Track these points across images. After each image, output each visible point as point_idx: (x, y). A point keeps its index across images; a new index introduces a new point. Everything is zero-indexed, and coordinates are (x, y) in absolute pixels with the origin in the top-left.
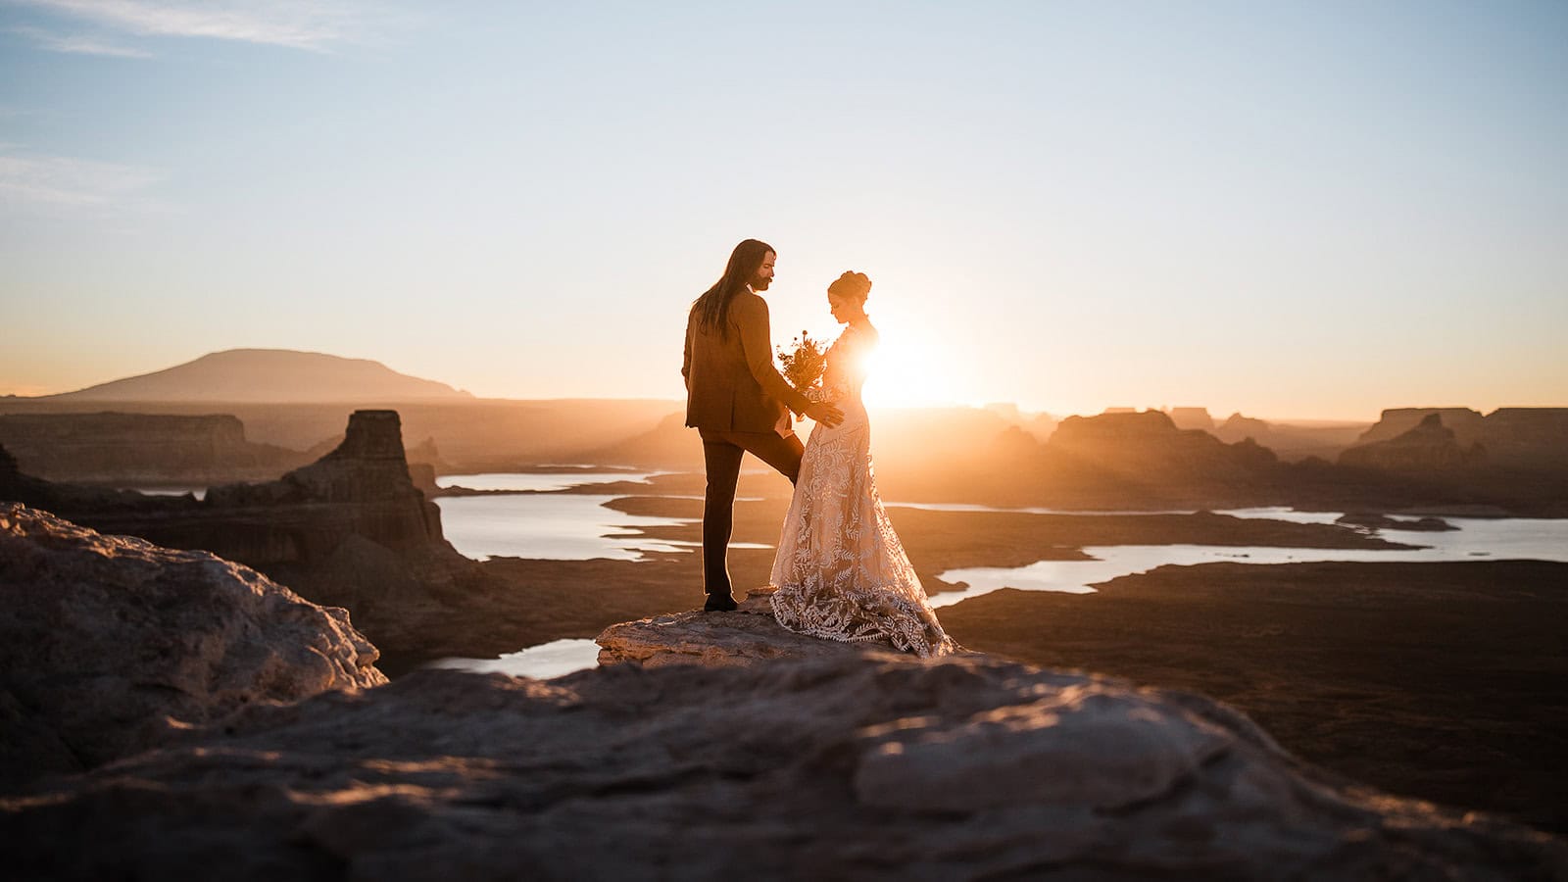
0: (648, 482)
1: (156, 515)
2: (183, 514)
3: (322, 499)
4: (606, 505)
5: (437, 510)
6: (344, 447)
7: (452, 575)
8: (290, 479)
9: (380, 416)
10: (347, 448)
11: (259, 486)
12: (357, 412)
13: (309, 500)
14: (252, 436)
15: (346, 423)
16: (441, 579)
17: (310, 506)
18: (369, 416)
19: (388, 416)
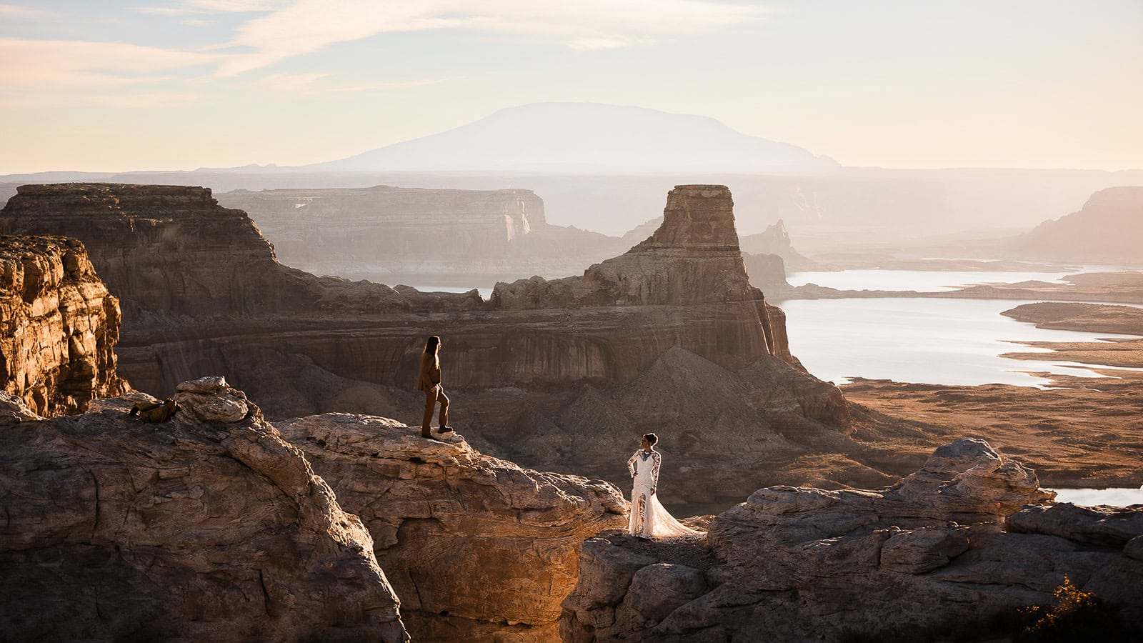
0: (1067, 283)
1: (434, 317)
2: (467, 316)
3: (634, 300)
4: (1007, 313)
5: (780, 318)
6: (661, 233)
7: (799, 402)
8: (595, 273)
9: (705, 194)
10: (664, 236)
11: (558, 282)
12: (678, 188)
13: (618, 302)
14: (555, 217)
15: (663, 203)
16: (785, 406)
17: (620, 309)
18: (692, 193)
19: (715, 193)
